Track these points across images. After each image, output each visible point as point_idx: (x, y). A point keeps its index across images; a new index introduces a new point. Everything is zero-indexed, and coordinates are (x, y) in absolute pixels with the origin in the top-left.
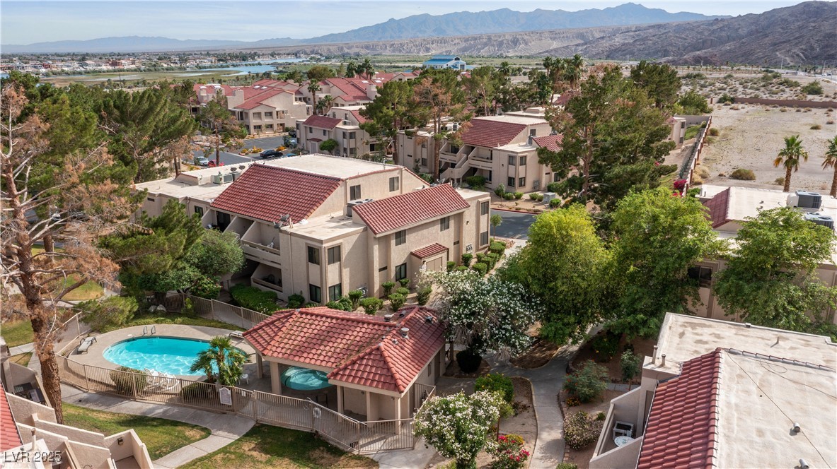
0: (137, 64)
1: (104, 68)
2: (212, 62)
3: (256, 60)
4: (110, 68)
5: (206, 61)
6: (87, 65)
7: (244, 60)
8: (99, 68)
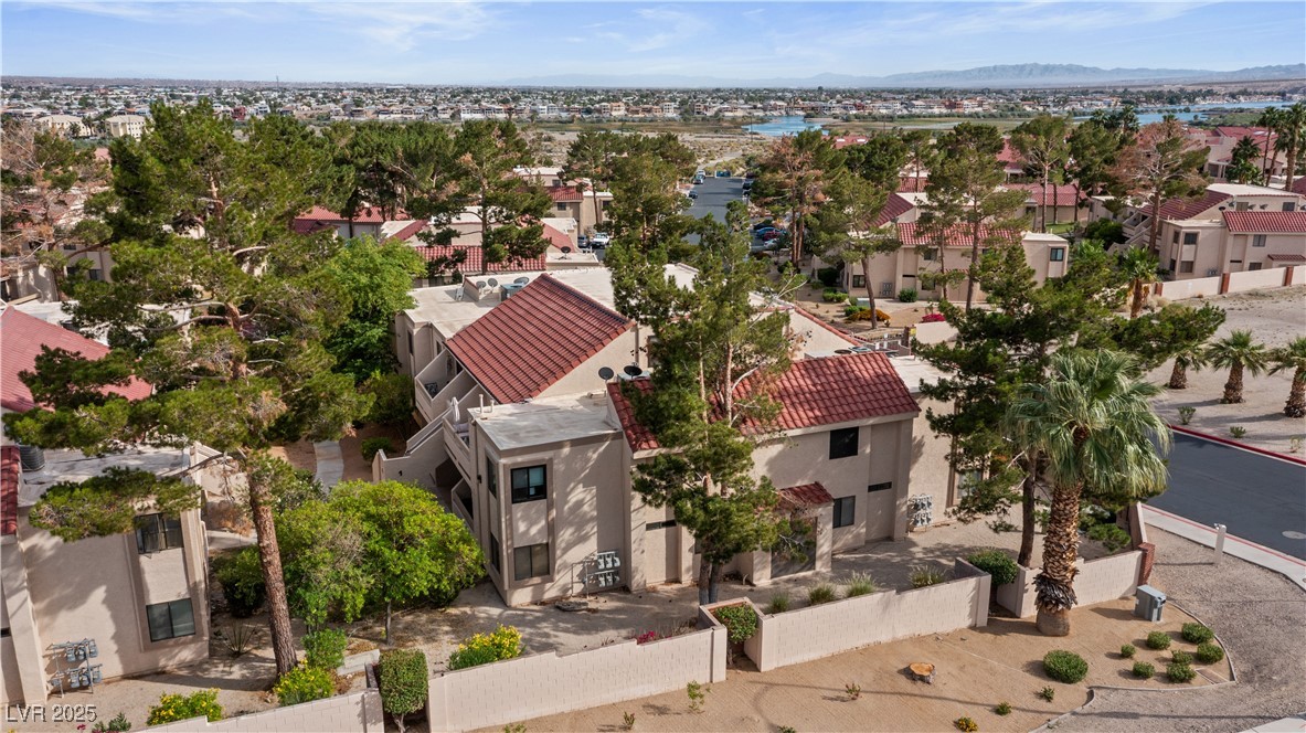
0: (986, 107)
1: (936, 111)
2: (1109, 106)
3: (1197, 103)
4: (944, 111)
5: (1099, 103)
6: (913, 106)
7: (1171, 102)
8: (930, 111)
